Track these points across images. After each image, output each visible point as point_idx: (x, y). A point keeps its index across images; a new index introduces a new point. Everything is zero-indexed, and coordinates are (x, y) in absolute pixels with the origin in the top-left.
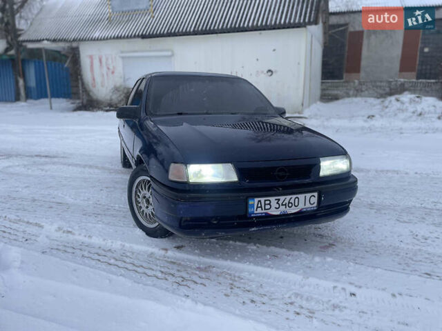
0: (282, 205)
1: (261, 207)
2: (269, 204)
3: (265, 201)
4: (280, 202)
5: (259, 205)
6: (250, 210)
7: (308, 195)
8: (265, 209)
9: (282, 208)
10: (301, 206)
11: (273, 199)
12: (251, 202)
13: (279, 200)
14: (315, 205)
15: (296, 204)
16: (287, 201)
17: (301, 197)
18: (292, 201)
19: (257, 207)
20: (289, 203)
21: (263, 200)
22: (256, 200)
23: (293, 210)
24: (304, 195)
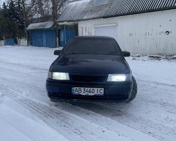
0: (86, 91)
1: (77, 91)
2: (81, 90)
3: (79, 89)
4: (86, 90)
5: (76, 90)
6: (73, 92)
7: (99, 89)
8: (79, 92)
9: (86, 93)
10: (96, 93)
11: (82, 89)
12: (73, 89)
13: (85, 89)
14: (103, 93)
15: (93, 92)
16: (88, 90)
17: (96, 89)
18: (91, 90)
19: (76, 91)
20: (90, 91)
21: (78, 88)
22: (75, 88)
23: (92, 94)
24: (97, 89)
